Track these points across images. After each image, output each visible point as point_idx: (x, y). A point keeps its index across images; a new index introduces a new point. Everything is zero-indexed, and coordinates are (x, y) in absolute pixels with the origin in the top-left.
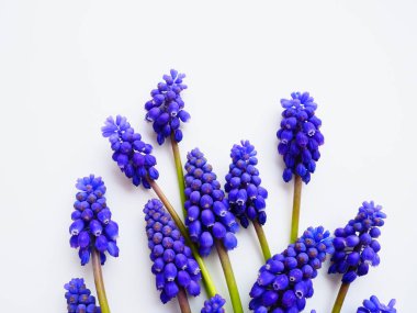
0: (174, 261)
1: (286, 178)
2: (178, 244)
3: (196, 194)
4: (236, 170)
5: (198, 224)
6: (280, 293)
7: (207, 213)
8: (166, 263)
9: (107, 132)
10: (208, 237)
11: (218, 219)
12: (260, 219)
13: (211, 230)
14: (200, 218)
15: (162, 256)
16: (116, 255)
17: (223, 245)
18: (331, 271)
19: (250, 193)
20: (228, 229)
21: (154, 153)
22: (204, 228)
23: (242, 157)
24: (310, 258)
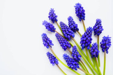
0: (64, 42)
1: (80, 21)
2: (64, 39)
3: (64, 29)
4: (70, 22)
5: (66, 34)
6: (85, 40)
7: (67, 32)
8: (63, 43)
9: (43, 24)
10: (69, 36)
11: (70, 32)
12: (78, 30)
16: (53, 45)
17: (72, 37)
18: (95, 35)
19: (74, 25)
20: (72, 33)
21: (53, 25)
22: (68, 35)
23: (70, 19)
24: (89, 33)
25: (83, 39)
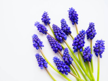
0: (55, 44)
1: (73, 24)
2: (55, 41)
3: (56, 31)
4: (62, 24)
5: (58, 36)
6: (78, 42)
7: (59, 33)
8: (54, 44)
9: (35, 25)
10: (61, 38)
11: (62, 34)
12: (70, 33)
13: (61, 36)
14: (58, 35)
15: (53, 44)
16: (44, 46)
17: (64, 39)
19: (66, 28)
20: (64, 35)
21: (45, 27)
23: (63, 22)
24: (82, 35)
25: (75, 41)
